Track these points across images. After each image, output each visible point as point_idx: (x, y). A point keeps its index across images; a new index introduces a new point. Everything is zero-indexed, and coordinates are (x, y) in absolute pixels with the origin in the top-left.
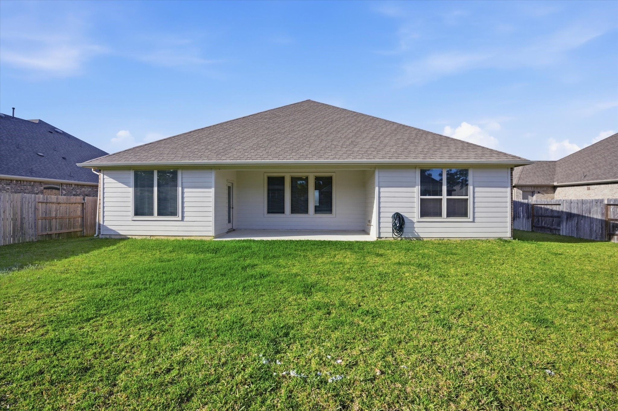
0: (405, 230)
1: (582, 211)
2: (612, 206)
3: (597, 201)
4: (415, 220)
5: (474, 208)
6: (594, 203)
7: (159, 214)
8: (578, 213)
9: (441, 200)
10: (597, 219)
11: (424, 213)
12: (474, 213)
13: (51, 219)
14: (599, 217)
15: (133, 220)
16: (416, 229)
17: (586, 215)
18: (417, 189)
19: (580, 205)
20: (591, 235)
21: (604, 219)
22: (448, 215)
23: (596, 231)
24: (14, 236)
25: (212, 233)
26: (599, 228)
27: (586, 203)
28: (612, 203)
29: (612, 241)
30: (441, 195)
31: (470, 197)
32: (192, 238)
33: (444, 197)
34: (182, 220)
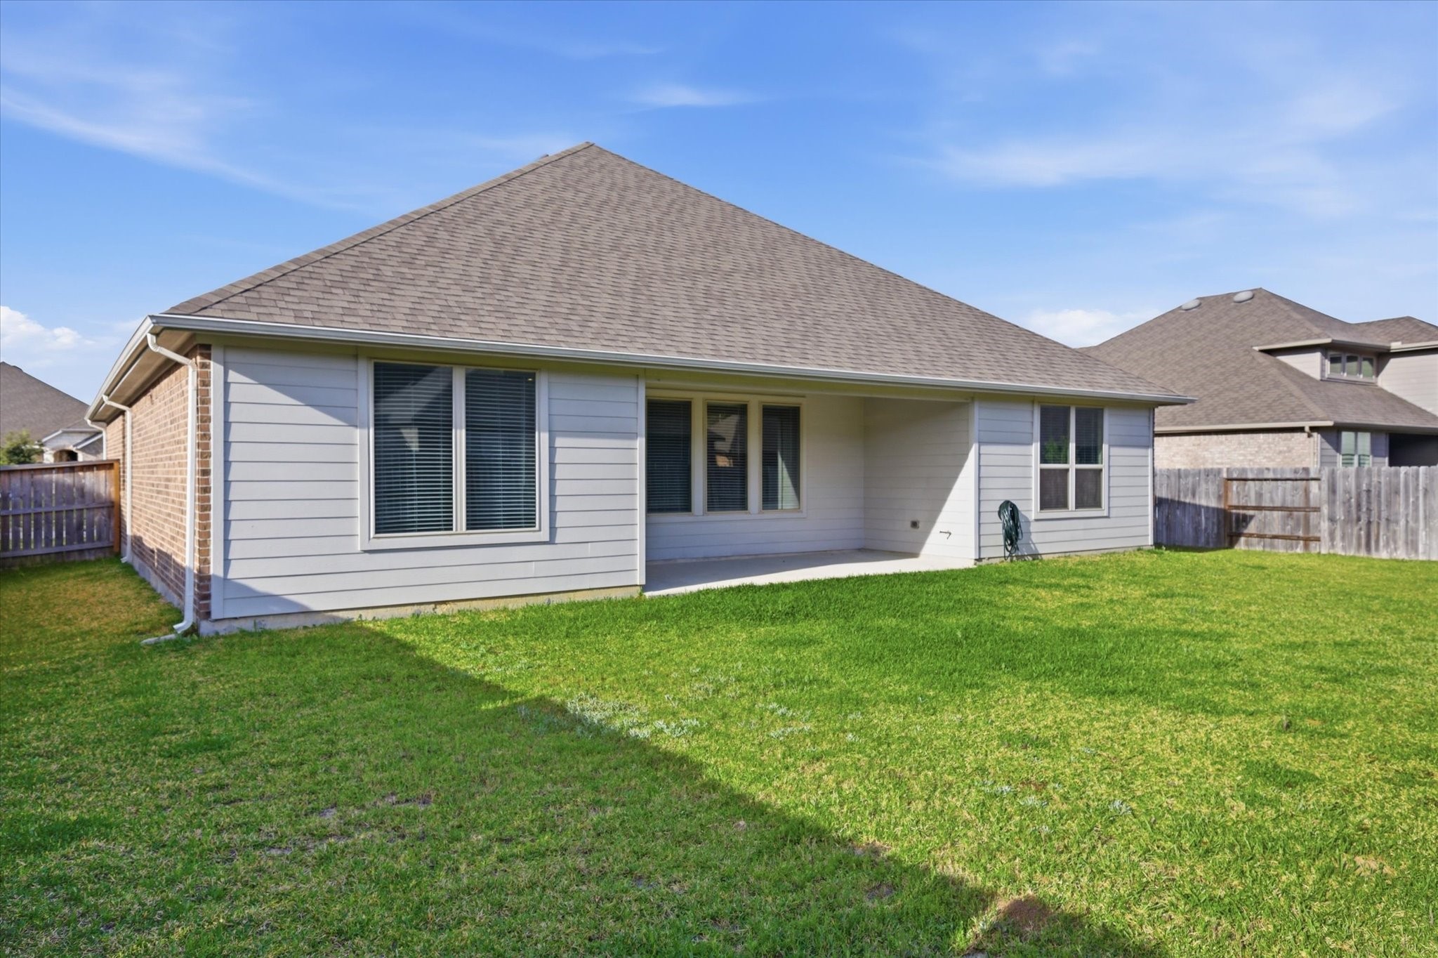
1: (1179, 491)
2: (1235, 482)
3: (1208, 473)
4: (1031, 517)
5: (1109, 487)
6: (1203, 476)
7: (474, 523)
8: (1170, 497)
9: (1068, 470)
10: (1207, 508)
14: (1213, 503)
15: (366, 552)
16: (1034, 538)
17: (1187, 501)
18: (1035, 449)
19: (1173, 479)
20: (1197, 539)
21: (1222, 506)
22: (1077, 505)
23: (1206, 529)
25: (639, 578)
26: (1213, 523)
27: (1186, 476)
28: (1235, 476)
29: (1237, 548)
30: (1066, 461)
31: (1103, 466)
32: (579, 597)
33: (1072, 466)
34: (551, 542)
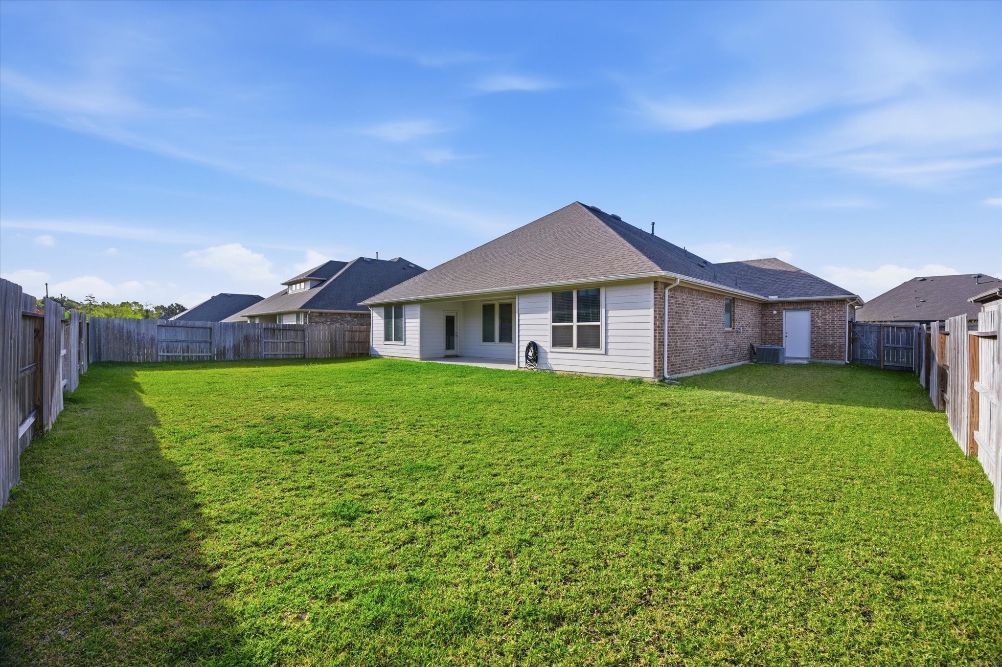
0: (540, 360)
4: (548, 350)
5: (606, 337)
7: (395, 340)
9: (572, 326)
11: (555, 344)
12: (606, 343)
13: (355, 342)
15: (384, 344)
16: (549, 361)
18: (549, 315)
22: (579, 346)
24: (331, 353)
25: (418, 356)
30: (572, 322)
31: (602, 324)
32: (410, 359)
33: (575, 324)
34: (405, 345)
